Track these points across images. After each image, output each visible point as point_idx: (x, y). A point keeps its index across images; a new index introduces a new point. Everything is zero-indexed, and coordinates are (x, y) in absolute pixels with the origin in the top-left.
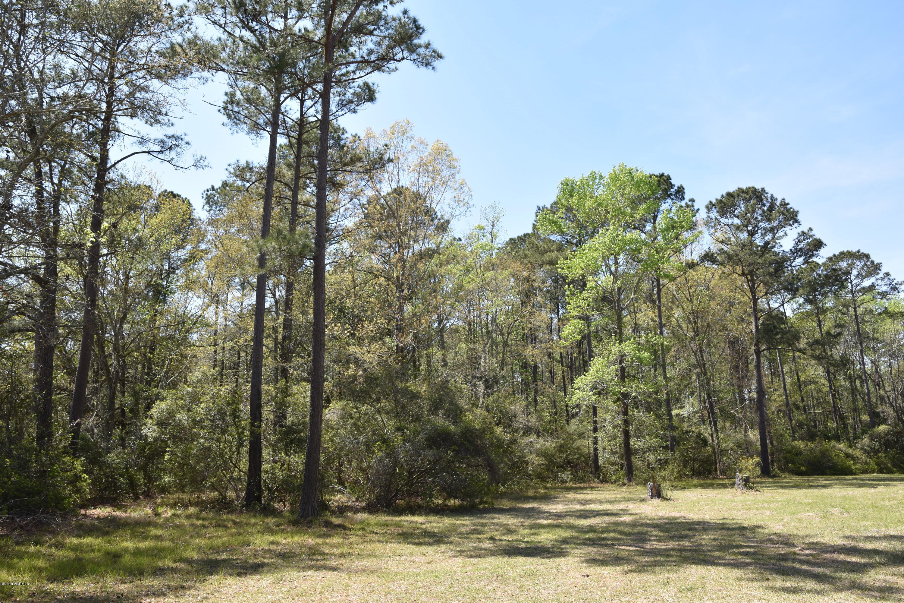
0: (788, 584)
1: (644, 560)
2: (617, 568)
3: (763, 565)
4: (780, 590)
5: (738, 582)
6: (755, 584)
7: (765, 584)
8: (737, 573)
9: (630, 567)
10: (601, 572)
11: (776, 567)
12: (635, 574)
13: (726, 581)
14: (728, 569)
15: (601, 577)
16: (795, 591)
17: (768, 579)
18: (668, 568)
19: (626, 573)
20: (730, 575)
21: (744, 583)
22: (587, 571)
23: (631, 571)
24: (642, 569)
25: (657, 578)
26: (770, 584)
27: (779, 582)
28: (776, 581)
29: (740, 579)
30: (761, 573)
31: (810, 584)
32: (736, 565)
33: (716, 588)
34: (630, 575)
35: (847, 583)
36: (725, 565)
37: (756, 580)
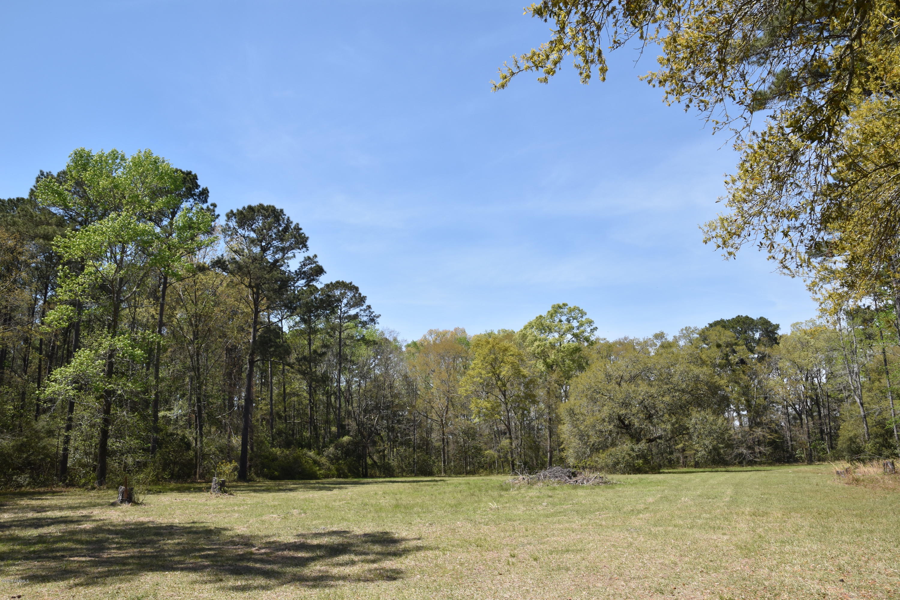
0: (239, 583)
1: (96, 571)
2: (62, 584)
3: (220, 566)
4: (230, 590)
5: (191, 586)
6: (208, 586)
7: (218, 585)
8: (193, 576)
9: (77, 581)
10: (39, 589)
11: (232, 568)
12: (81, 588)
13: (180, 585)
14: (185, 573)
15: (38, 595)
16: (243, 589)
17: (221, 580)
18: (121, 577)
19: (71, 588)
20: (185, 579)
21: (197, 586)
22: (20, 592)
23: (76, 585)
24: (92, 581)
25: (106, 589)
26: (222, 584)
27: (232, 582)
28: (229, 581)
29: (194, 582)
30: (216, 575)
31: (261, 581)
32: (194, 569)
33: (169, 594)
34: (75, 590)
35: (289, 577)
36: (182, 569)
37: (210, 582)
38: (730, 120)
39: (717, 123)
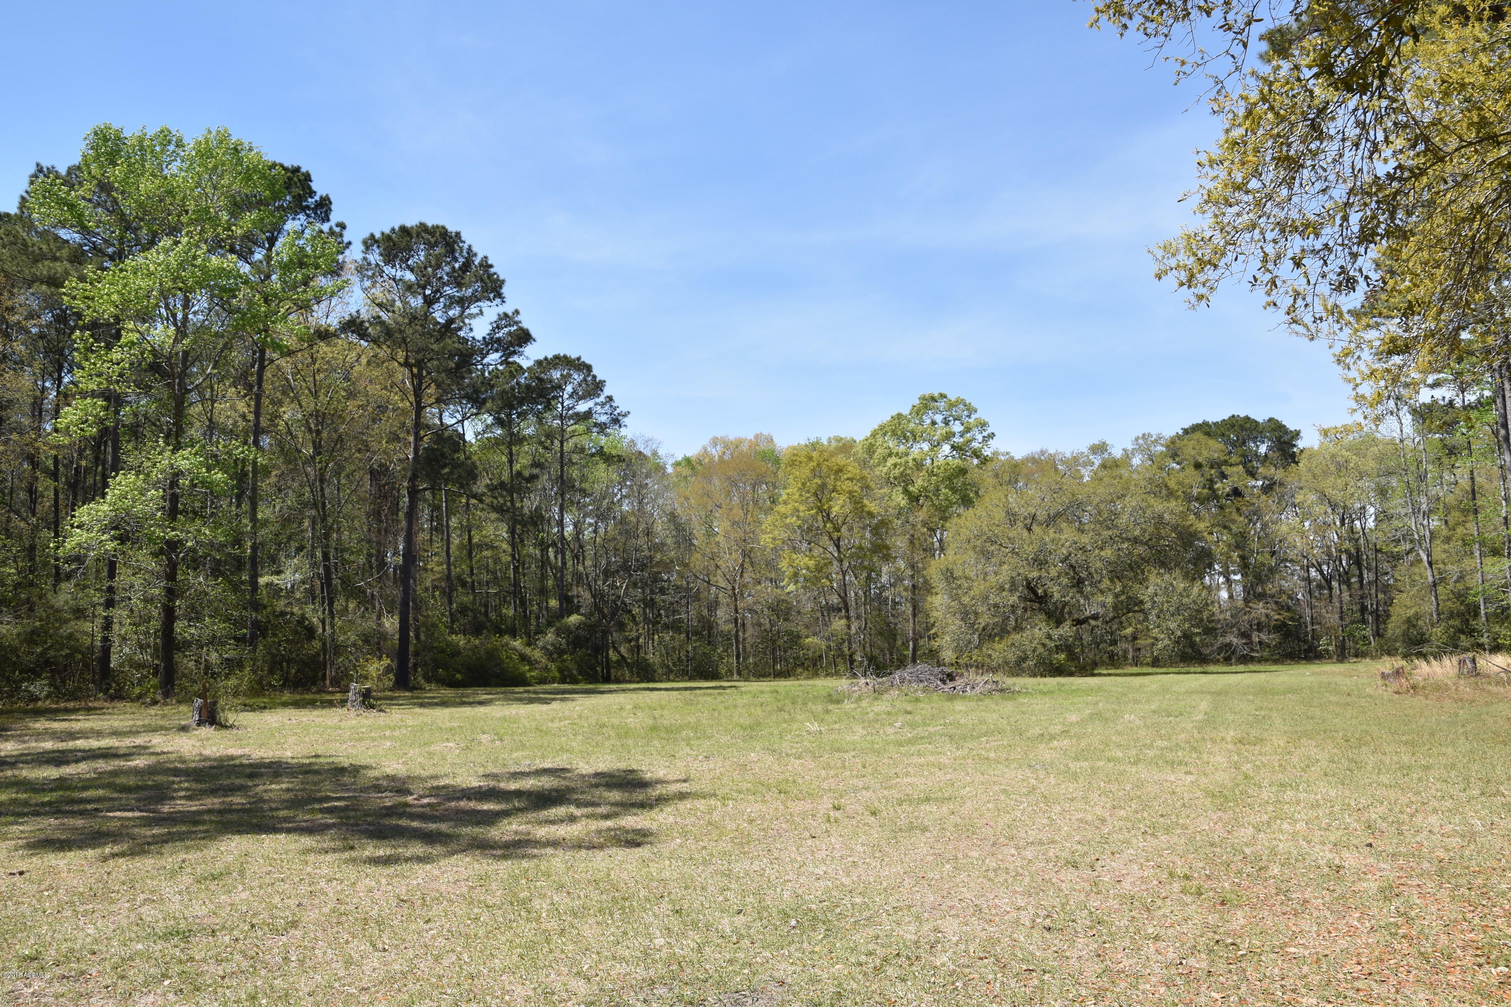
0: (381, 853)
1: (149, 833)
2: (90, 853)
3: (353, 825)
4: (365, 862)
5: (302, 858)
6: (330, 857)
7: (346, 855)
8: (307, 841)
9: (116, 849)
10: (53, 862)
11: (371, 828)
12: (121, 860)
13: (284, 856)
14: (293, 837)
15: (53, 871)
16: (387, 861)
17: (352, 848)
18: (188, 843)
19: (105, 859)
20: (293, 846)
21: (311, 858)
22: (22, 865)
23: (114, 856)
24: (139, 849)
25: (163, 862)
26: (354, 854)
27: (372, 849)
28: (364, 849)
29: (307, 851)
30: (345, 839)
31: (418, 849)
32: (310, 830)
33: (264, 870)
34: (111, 862)
35: (465, 842)
36: (289, 831)
37: (334, 850)
38: (1206, 58)
39: (1183, 63)
